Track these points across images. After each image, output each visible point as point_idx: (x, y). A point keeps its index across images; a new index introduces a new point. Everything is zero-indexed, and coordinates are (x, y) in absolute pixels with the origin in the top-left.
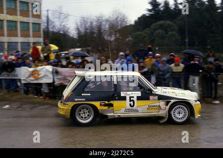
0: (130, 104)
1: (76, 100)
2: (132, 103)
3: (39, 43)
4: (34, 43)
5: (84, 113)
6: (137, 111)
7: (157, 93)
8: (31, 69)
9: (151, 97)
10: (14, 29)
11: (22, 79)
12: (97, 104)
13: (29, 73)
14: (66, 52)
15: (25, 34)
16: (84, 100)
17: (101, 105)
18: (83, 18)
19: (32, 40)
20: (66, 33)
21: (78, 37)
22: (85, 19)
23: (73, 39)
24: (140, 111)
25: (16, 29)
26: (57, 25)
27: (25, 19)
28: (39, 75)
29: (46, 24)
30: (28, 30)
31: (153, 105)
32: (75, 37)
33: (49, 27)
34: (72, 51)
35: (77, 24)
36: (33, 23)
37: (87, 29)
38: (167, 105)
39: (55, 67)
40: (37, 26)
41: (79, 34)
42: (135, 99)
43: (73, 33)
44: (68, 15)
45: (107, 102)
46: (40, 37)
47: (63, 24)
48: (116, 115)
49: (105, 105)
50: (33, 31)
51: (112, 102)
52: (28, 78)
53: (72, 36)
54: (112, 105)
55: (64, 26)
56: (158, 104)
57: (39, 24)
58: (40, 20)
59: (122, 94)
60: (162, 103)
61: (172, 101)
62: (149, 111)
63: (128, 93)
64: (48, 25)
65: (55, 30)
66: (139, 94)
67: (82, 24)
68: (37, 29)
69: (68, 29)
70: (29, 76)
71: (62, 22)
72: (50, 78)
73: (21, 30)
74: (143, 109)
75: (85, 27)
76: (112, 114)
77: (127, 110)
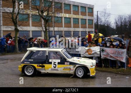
0: (54, 66)
1: (25, 63)
2: (55, 66)
3: (92, 32)
4: (89, 32)
5: (30, 70)
6: (57, 70)
7: (69, 61)
8: (87, 48)
9: (65, 63)
10: (77, 23)
11: (81, 54)
12: (36, 65)
13: (86, 51)
14: (109, 38)
15: (84, 26)
16: (29, 63)
17: (38, 66)
18: (120, 16)
19: (87, 30)
20: (109, 26)
21: (117, 28)
22: (121, 16)
23: (113, 29)
24: (59, 70)
25: (79, 23)
26: (103, 20)
27: (84, 17)
28: (91, 52)
29: (96, 20)
30: (86, 24)
31: (66, 67)
32: (114, 28)
33: (98, 22)
34: (113, 37)
35: (116, 20)
36: (88, 20)
37: (122, 23)
38: (74, 68)
39: (101, 47)
40: (91, 21)
41: (117, 26)
42: (57, 64)
43: (113, 25)
44: (110, 14)
45: (41, 65)
46: (93, 28)
47: (107, 20)
48: (46, 72)
49: (40, 66)
50: (88, 24)
51: (44, 65)
52: (84, 53)
53: (112, 27)
54: (44, 66)
55: (107, 21)
56: (69, 67)
57: (92, 20)
58: (93, 17)
59: (50, 61)
60: (72, 67)
61: (77, 66)
62: (64, 70)
63: (53, 60)
64: (97, 21)
65: (102, 24)
66: (59, 61)
67: (119, 20)
68: (91, 23)
69: (110, 23)
70: (86, 53)
71: (106, 19)
72: (98, 54)
73: (81, 24)
74: (61, 69)
75: (121, 21)
76: (44, 71)
77: (52, 70)
